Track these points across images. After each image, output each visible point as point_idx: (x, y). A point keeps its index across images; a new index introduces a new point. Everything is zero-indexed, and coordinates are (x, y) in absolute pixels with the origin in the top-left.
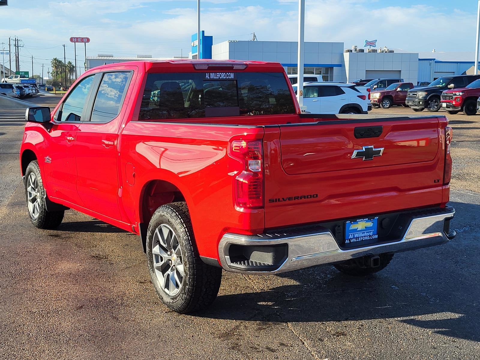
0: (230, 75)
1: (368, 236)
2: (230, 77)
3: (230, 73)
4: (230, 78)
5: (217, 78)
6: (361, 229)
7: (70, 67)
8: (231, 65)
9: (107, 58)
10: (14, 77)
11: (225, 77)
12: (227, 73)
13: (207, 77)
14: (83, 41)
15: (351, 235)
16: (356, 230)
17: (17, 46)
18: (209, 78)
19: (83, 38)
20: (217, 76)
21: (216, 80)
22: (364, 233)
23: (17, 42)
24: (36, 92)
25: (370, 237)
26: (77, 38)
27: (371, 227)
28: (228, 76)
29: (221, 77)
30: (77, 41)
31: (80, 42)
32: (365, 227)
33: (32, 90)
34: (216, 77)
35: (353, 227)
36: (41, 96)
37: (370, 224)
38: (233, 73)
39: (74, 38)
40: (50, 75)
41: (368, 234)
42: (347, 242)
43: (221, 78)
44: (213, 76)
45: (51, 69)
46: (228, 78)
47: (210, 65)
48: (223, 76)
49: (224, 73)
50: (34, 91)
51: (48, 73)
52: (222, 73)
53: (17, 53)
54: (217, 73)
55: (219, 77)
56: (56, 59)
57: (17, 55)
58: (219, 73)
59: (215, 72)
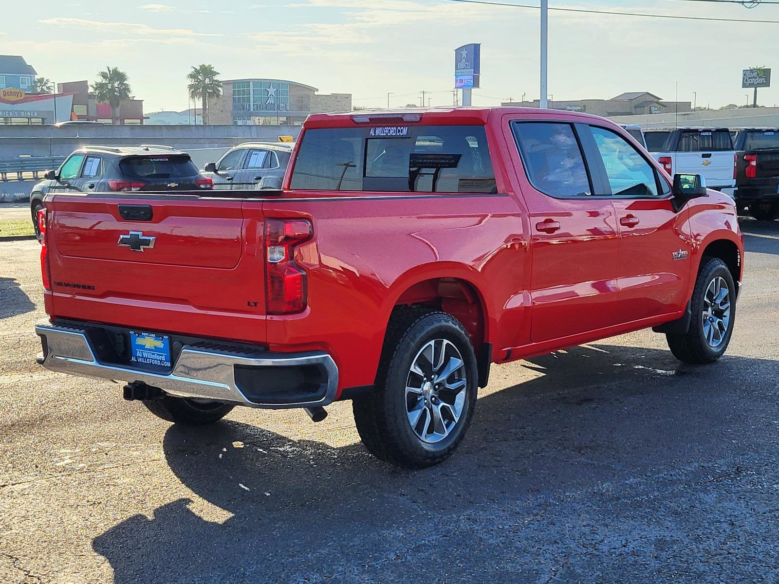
0: (402, 130)
1: (159, 360)
3: (402, 128)
4: (401, 134)
5: (384, 135)
6: (149, 348)
11: (394, 133)
12: (399, 128)
13: (371, 134)
15: (138, 352)
16: (142, 347)
18: (374, 135)
20: (385, 131)
22: (154, 354)
25: (161, 363)
27: (161, 348)
28: (399, 132)
29: (389, 133)
32: (155, 347)
34: (383, 133)
35: (140, 341)
37: (159, 344)
38: (407, 128)
41: (159, 358)
42: (133, 359)
43: (389, 135)
44: (379, 131)
46: (398, 134)
48: (392, 131)
49: (395, 128)
52: (392, 128)
54: (386, 128)
55: (387, 133)
58: (388, 128)
59: (383, 127)
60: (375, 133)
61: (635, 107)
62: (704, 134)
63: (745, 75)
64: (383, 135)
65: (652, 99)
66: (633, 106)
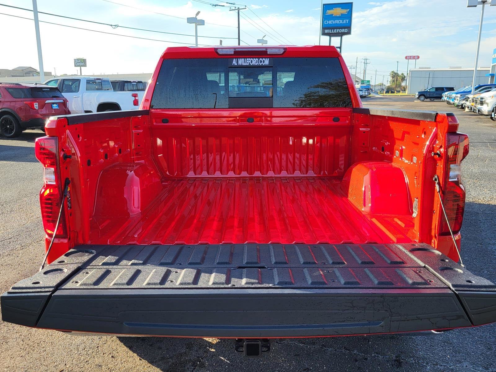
0: (264, 61)
2: (264, 63)
3: (264, 59)
7: (402, 77)
8: (264, 49)
9: (424, 70)
10: (357, 84)
11: (257, 63)
12: (260, 59)
13: (234, 64)
14: (414, 59)
17: (366, 63)
18: (236, 64)
19: (414, 57)
20: (247, 61)
21: (246, 66)
23: (366, 61)
24: (368, 94)
26: (410, 57)
28: (261, 62)
29: (252, 63)
30: (410, 59)
31: (412, 59)
33: (365, 92)
34: (246, 63)
36: (372, 97)
38: (268, 59)
39: (408, 56)
40: (389, 82)
44: (241, 61)
45: (390, 79)
46: (261, 64)
47: (237, 50)
48: (254, 62)
49: (257, 59)
50: (367, 94)
51: (388, 81)
52: (254, 59)
53: (365, 68)
54: (247, 59)
55: (250, 63)
56: (393, 71)
57: (365, 69)
58: (249, 59)
59: (244, 58)
60: (237, 62)
61: (25, 73)
62: (133, 83)
63: (75, 61)
64: (245, 64)
65: (33, 70)
66: (24, 73)
